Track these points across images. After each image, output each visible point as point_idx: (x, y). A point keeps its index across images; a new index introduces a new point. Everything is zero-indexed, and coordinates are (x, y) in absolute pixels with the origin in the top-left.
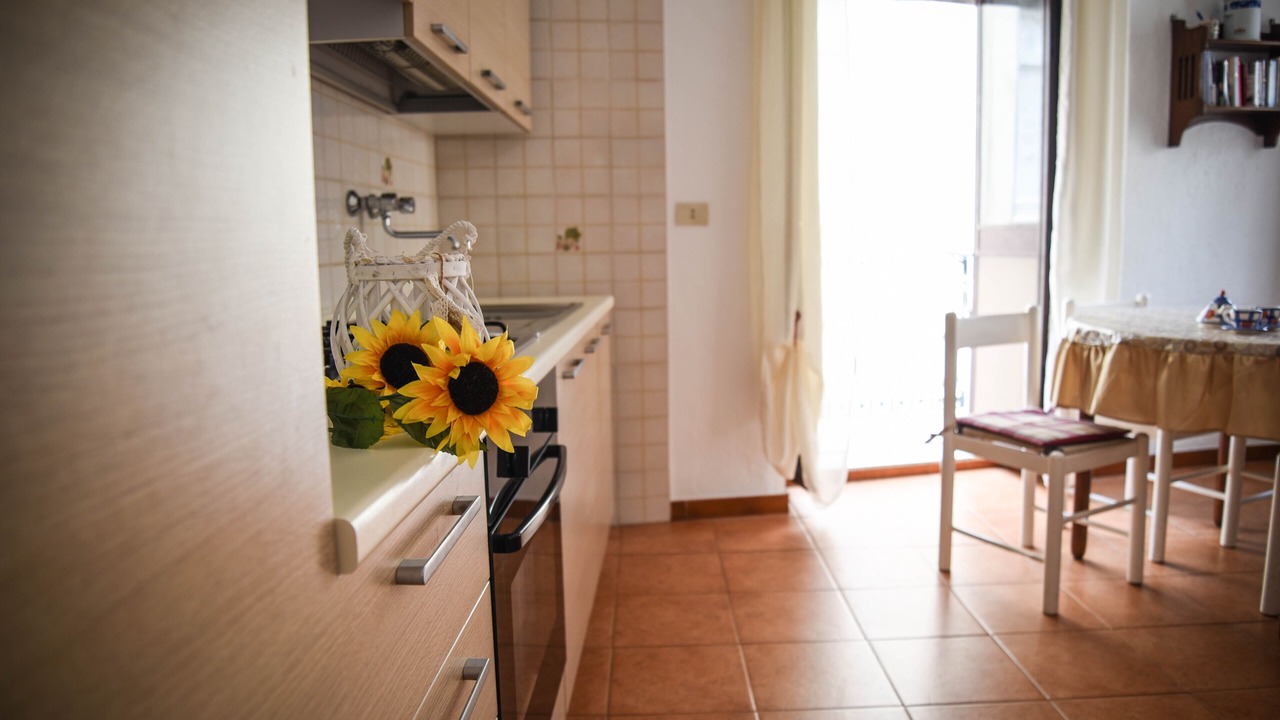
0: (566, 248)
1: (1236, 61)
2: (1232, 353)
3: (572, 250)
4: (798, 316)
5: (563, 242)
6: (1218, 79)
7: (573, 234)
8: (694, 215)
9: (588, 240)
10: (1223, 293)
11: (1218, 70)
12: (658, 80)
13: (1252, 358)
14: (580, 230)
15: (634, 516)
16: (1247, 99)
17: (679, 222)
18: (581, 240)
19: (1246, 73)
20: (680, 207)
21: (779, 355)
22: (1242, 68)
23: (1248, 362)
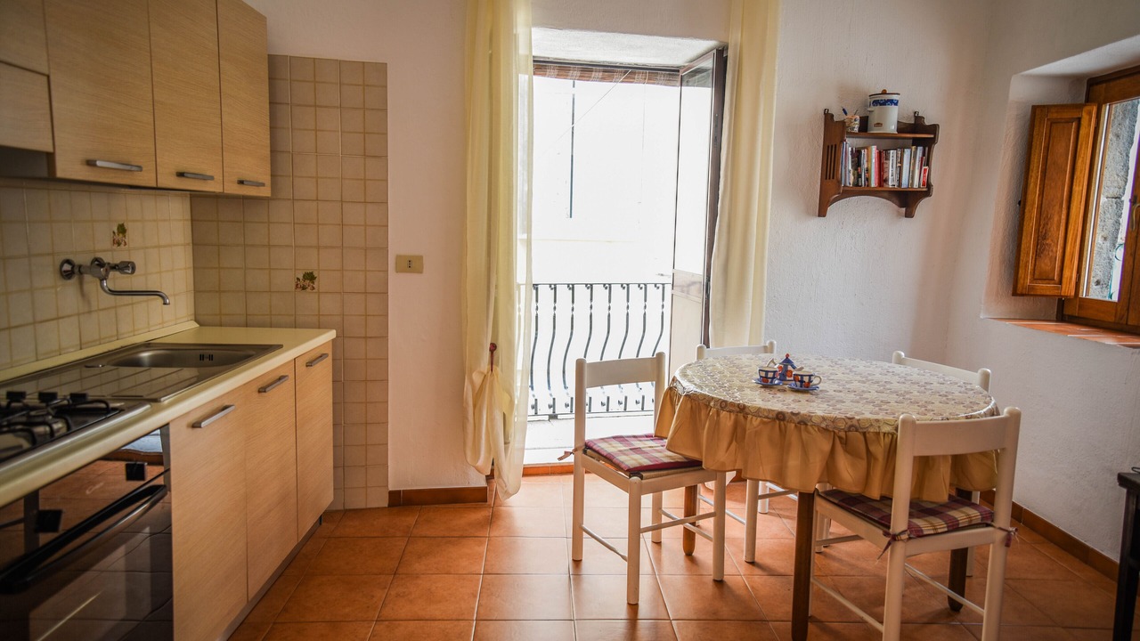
0: (304, 288)
1: (874, 149)
2: (747, 414)
3: (309, 290)
4: (493, 347)
5: (301, 283)
6: (857, 164)
7: (310, 277)
8: (410, 265)
9: (323, 282)
10: (787, 356)
11: (857, 155)
12: (382, 157)
13: (759, 419)
14: (315, 274)
15: (358, 502)
16: (882, 180)
17: (399, 270)
18: (316, 282)
19: (882, 157)
20: (399, 258)
21: (477, 379)
22: (880, 154)
23: (756, 422)
